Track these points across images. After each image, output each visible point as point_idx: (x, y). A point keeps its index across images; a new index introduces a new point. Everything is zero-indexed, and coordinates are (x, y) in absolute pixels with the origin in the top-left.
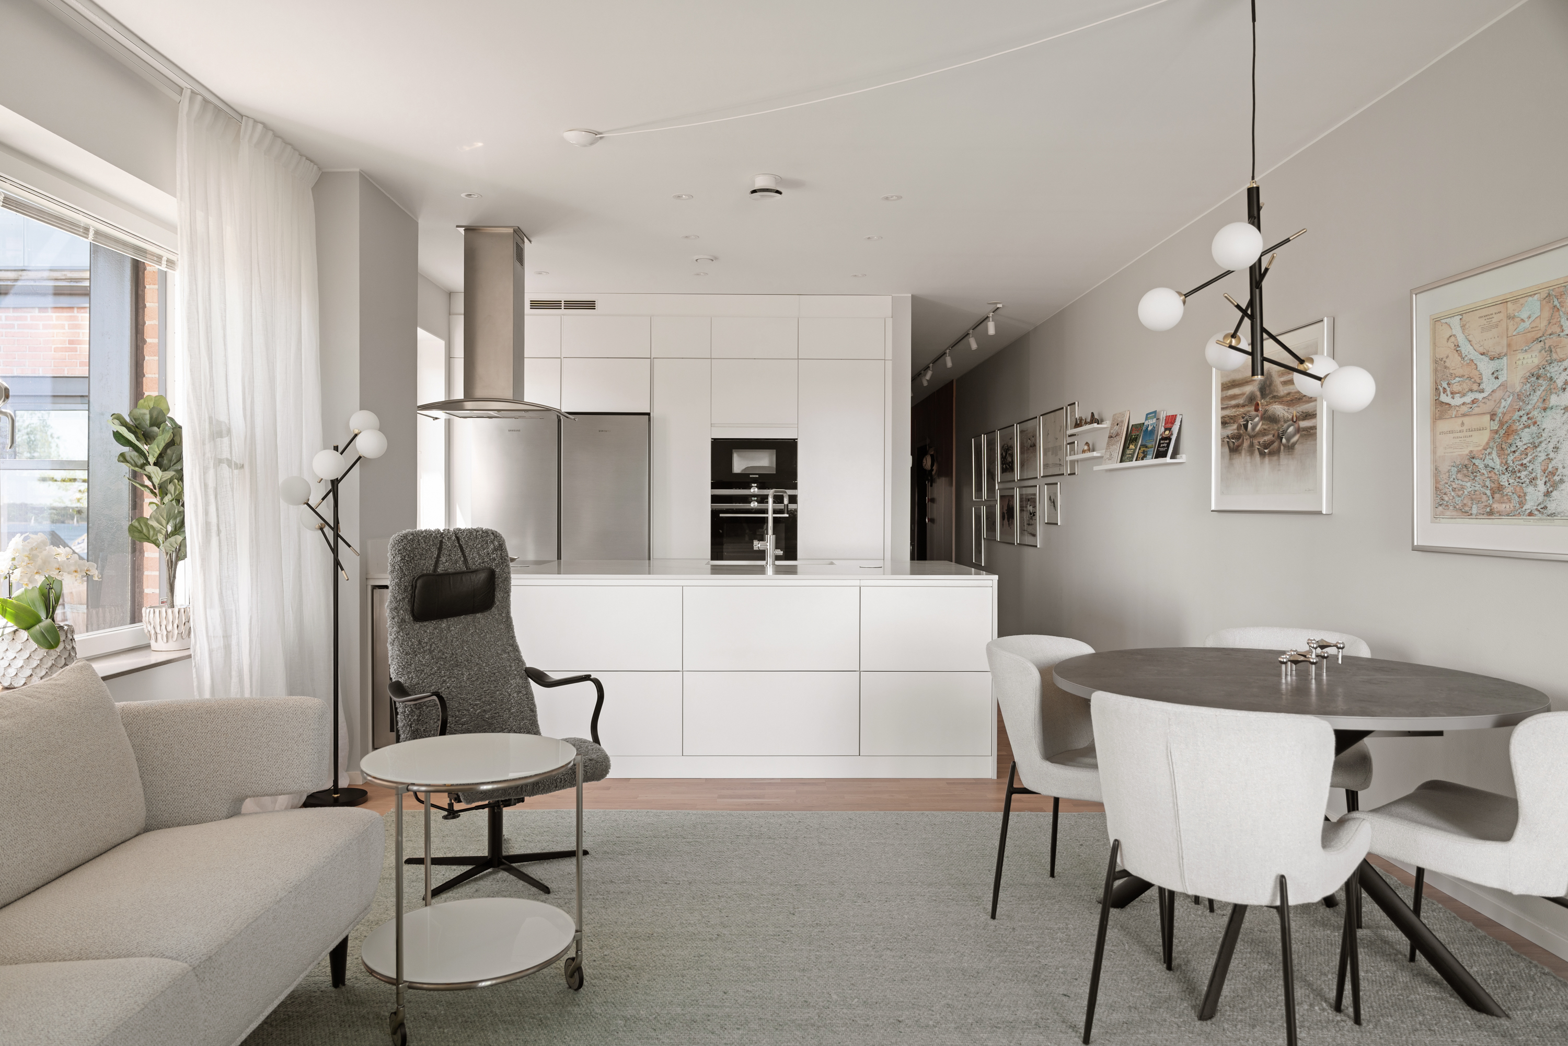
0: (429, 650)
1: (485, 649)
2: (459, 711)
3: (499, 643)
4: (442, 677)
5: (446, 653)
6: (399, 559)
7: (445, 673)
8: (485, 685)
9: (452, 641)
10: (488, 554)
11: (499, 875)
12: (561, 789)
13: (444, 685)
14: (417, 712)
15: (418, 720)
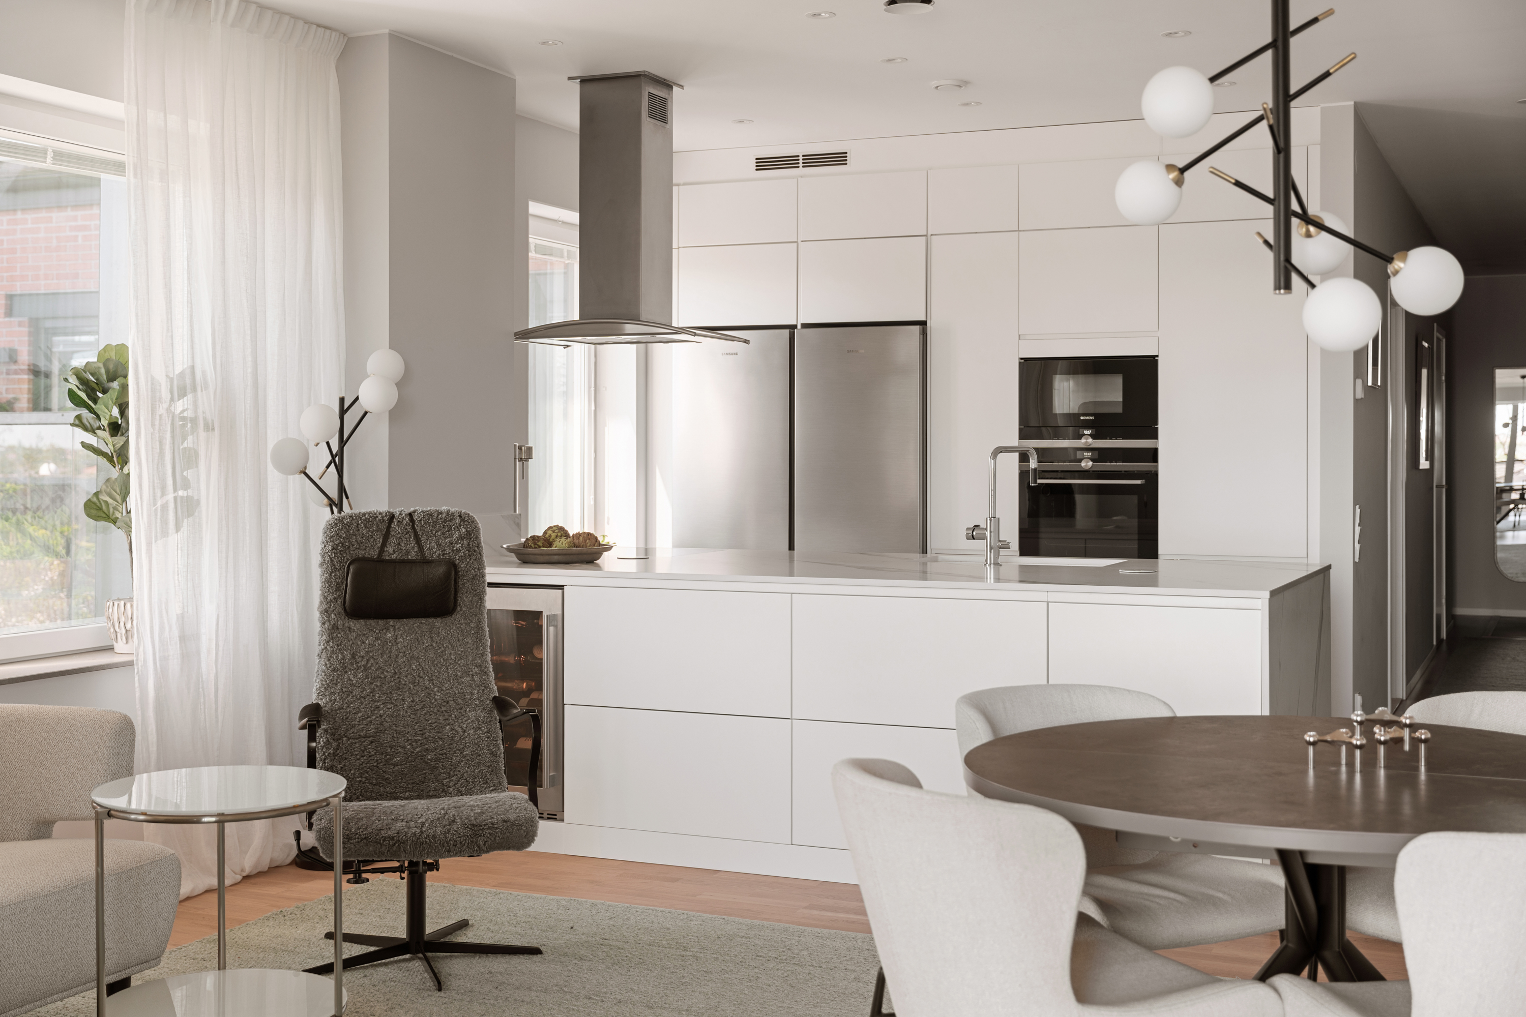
0: (365, 666)
1: (441, 668)
2: (391, 747)
3: (462, 662)
4: (375, 702)
5: (387, 671)
6: (330, 548)
7: (379, 697)
8: (432, 716)
9: (397, 656)
10: (452, 544)
11: (410, 964)
12: (455, 855)
13: (376, 712)
14: (334, 744)
15: (335, 755)
